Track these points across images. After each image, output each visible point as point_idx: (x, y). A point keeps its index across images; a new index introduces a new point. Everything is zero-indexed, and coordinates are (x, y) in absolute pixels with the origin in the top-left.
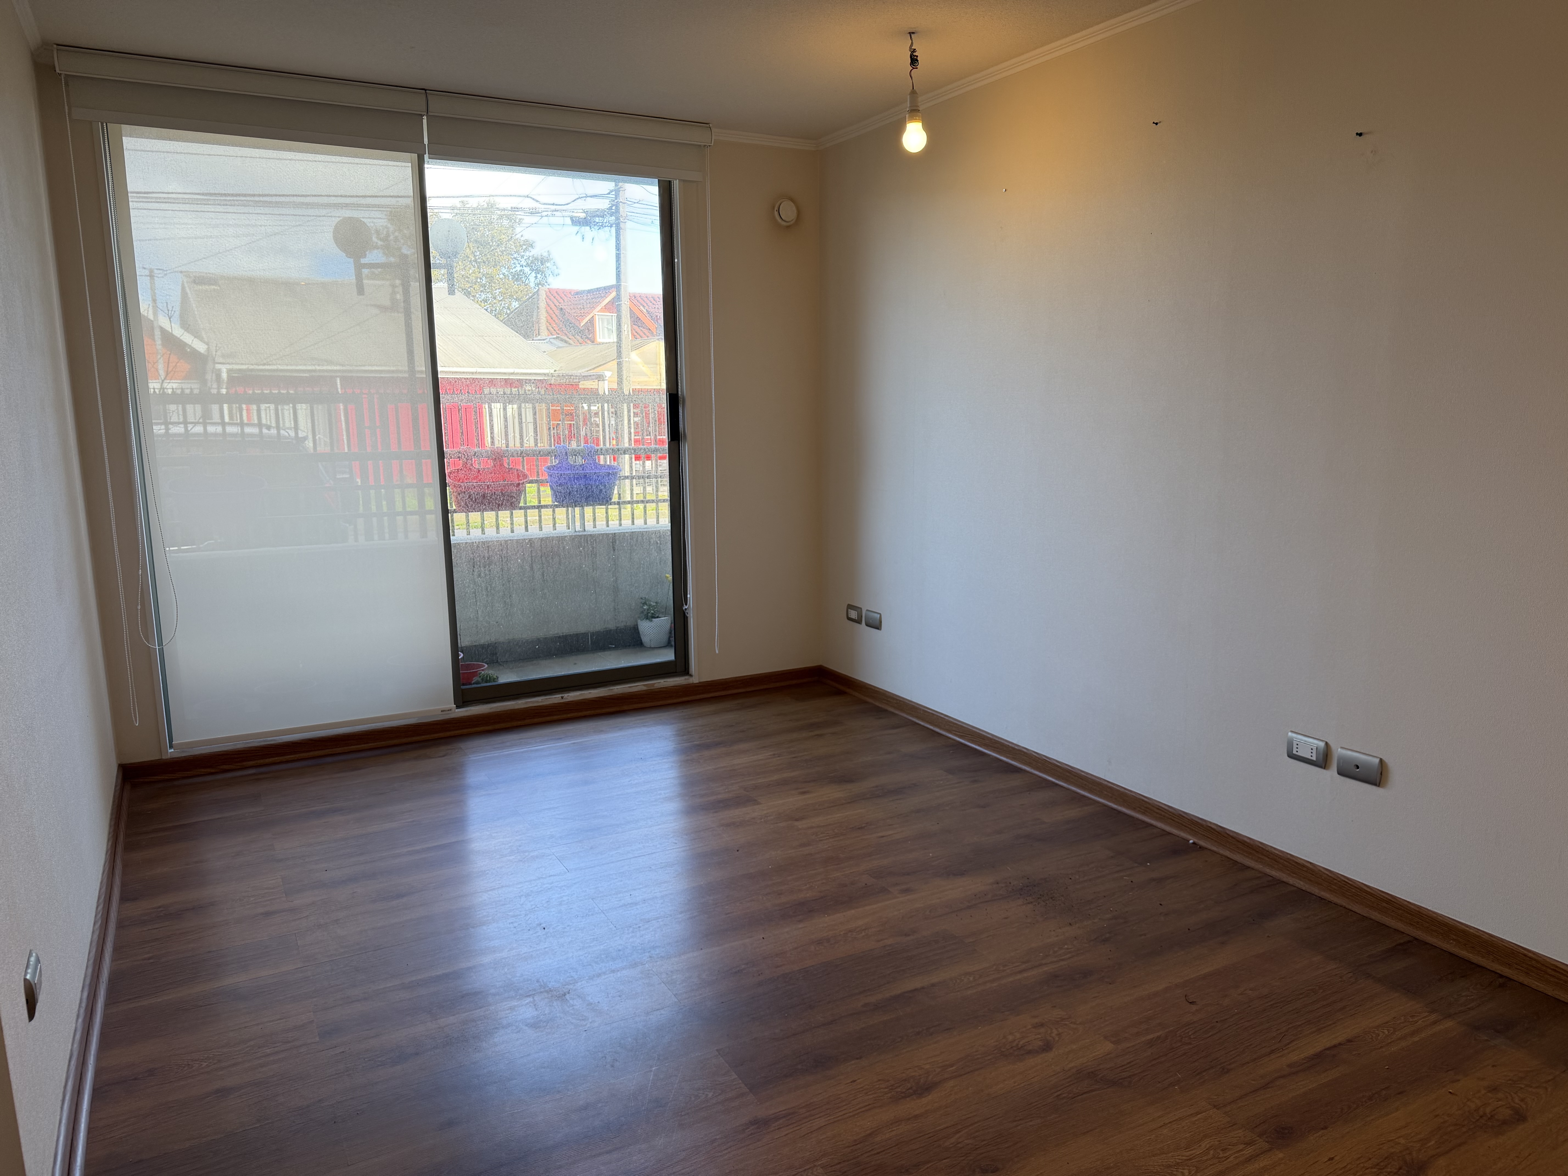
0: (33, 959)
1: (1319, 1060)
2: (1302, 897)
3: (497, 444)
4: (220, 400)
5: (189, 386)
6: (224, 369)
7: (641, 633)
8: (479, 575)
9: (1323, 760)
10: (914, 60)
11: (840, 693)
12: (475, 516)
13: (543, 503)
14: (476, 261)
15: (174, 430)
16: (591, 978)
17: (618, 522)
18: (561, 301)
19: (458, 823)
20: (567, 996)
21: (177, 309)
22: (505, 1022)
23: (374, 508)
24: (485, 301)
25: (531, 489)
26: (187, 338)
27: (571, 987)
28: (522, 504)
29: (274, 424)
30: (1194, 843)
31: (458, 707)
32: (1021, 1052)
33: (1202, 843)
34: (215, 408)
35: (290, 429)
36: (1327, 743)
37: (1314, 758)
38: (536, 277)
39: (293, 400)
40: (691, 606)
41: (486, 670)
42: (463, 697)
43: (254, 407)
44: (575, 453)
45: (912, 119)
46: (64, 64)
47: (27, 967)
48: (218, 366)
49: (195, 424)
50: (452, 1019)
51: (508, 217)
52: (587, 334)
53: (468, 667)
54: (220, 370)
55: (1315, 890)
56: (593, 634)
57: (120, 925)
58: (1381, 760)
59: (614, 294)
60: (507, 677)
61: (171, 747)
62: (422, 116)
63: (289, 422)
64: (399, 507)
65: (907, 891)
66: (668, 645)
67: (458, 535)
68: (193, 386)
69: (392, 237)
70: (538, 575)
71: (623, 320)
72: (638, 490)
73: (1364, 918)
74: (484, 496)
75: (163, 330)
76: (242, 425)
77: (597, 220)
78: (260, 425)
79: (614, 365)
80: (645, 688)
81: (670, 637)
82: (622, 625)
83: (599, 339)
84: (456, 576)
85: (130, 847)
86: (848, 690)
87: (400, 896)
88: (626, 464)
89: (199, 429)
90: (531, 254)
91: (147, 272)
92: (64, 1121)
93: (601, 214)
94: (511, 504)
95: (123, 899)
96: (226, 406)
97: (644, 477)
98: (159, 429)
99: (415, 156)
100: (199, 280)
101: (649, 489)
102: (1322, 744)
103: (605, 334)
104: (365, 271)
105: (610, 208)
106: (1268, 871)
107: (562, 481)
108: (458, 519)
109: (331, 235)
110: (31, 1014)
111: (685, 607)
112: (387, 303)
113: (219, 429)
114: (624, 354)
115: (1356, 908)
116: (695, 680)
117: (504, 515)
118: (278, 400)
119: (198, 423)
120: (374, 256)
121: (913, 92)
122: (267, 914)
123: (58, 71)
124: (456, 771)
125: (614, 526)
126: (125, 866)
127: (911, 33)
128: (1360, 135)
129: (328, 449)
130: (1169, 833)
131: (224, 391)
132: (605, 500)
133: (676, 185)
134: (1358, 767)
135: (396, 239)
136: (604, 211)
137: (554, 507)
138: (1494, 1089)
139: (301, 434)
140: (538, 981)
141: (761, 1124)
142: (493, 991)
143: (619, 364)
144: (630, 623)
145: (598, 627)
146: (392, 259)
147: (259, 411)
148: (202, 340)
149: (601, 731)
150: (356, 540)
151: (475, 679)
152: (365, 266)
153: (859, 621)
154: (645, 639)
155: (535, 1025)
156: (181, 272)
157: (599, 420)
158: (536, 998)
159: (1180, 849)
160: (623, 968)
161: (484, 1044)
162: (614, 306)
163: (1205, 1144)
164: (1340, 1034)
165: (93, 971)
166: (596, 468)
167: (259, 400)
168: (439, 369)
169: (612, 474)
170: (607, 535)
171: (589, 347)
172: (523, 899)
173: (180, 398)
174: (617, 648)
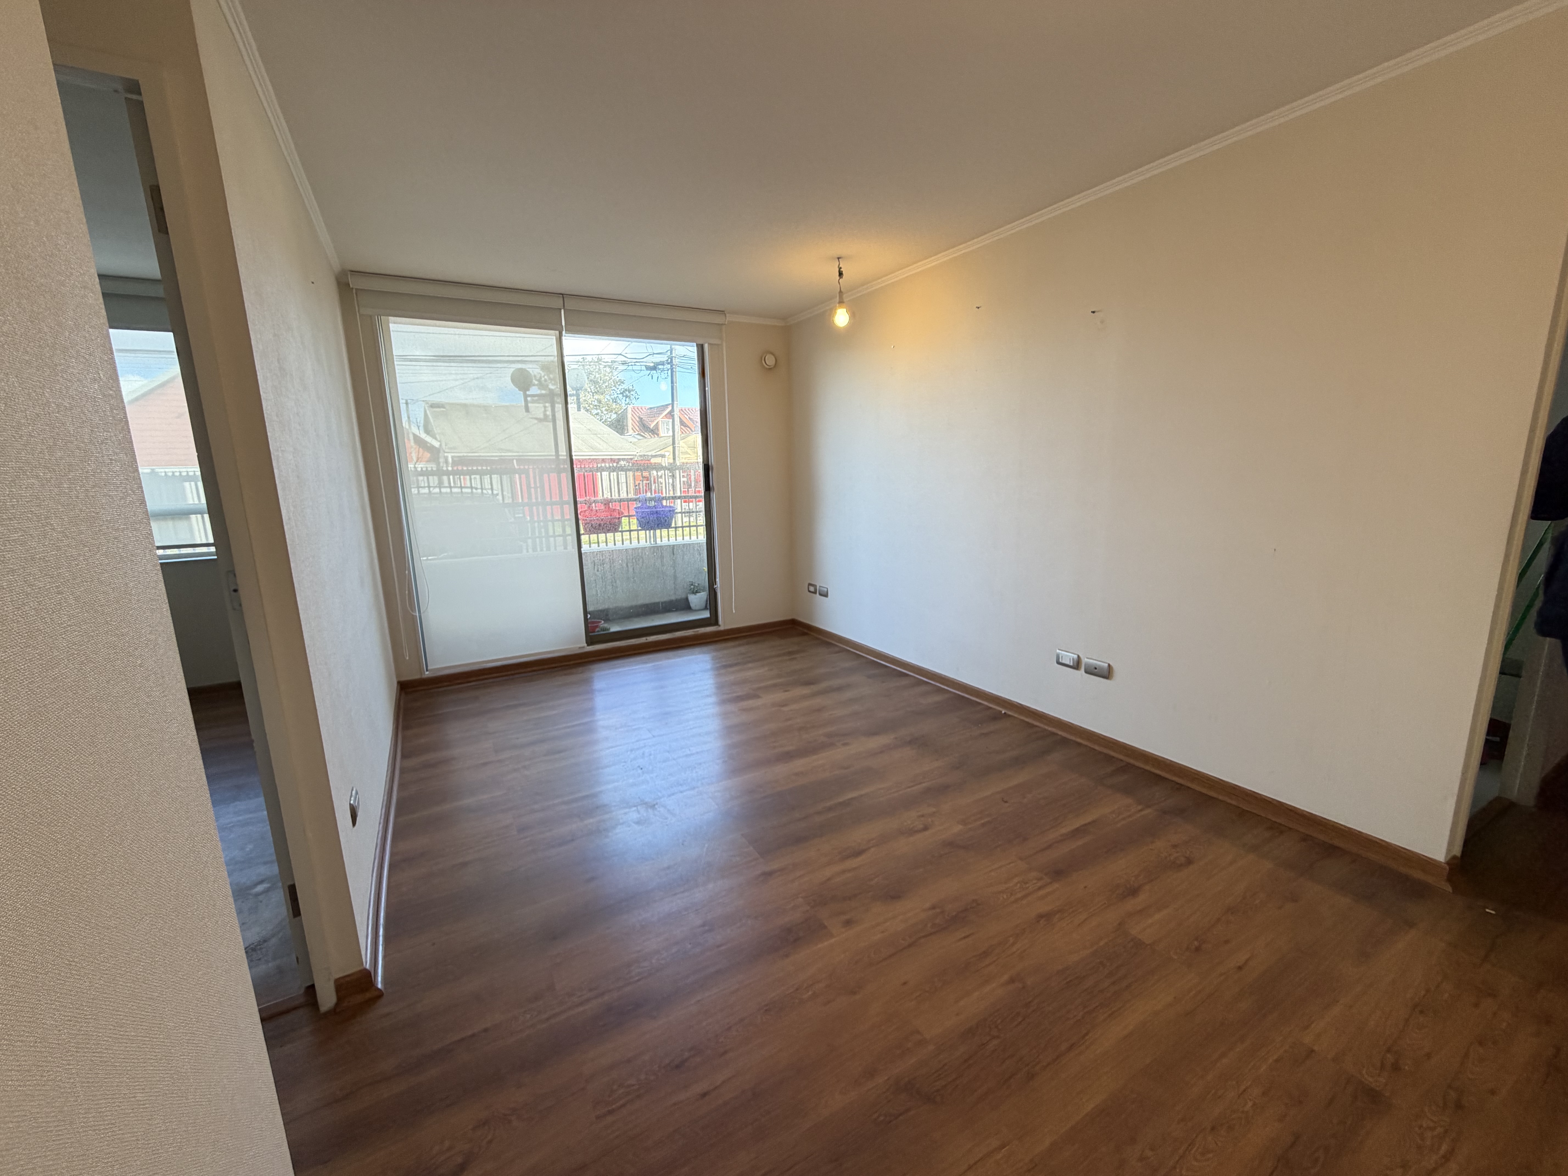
0: (354, 792)
1: (1077, 833)
2: (1064, 742)
3: (605, 496)
4: (448, 473)
5: (431, 466)
6: (450, 456)
7: (690, 601)
8: (598, 571)
9: (1077, 665)
10: (841, 274)
11: (804, 634)
12: (594, 537)
13: (631, 529)
14: (591, 392)
15: (422, 491)
16: (669, 796)
17: (674, 538)
18: (640, 413)
19: (591, 711)
20: (656, 806)
21: (422, 422)
22: (621, 821)
23: (537, 534)
24: (597, 414)
25: (625, 520)
26: (428, 439)
27: (658, 801)
28: (620, 529)
29: (479, 486)
30: (1005, 713)
31: (588, 645)
32: (912, 832)
33: (1010, 713)
34: (445, 478)
35: (488, 489)
36: (1078, 656)
37: (1071, 664)
38: (626, 400)
39: (491, 473)
40: (718, 586)
41: (603, 624)
42: (590, 641)
43: (468, 477)
44: (651, 499)
45: (840, 307)
46: (355, 283)
47: (351, 797)
48: (446, 454)
49: (435, 487)
50: (591, 820)
51: (610, 367)
52: (654, 432)
53: (593, 623)
54: (447, 457)
55: (1073, 738)
56: (662, 603)
57: (402, 771)
58: (1109, 665)
59: (670, 408)
60: (615, 628)
61: (427, 670)
62: (561, 309)
63: (488, 486)
64: (551, 533)
65: (845, 744)
66: (706, 608)
67: (585, 548)
68: (432, 466)
69: (543, 379)
70: (631, 570)
71: (676, 423)
72: (686, 519)
73: (1100, 753)
74: (600, 525)
75: (414, 435)
76: (461, 487)
77: (660, 367)
78: (471, 487)
79: (671, 448)
80: (693, 633)
81: (706, 604)
82: (679, 597)
83: (662, 434)
84: (585, 571)
85: (406, 728)
86: (809, 632)
87: (560, 752)
88: (678, 505)
89: (437, 490)
90: (623, 387)
91: (404, 401)
92: (374, 883)
93: (662, 364)
94: (615, 529)
95: (404, 757)
96: (451, 477)
97: (689, 513)
98: (414, 491)
99: (557, 332)
100: (432, 406)
101: (692, 519)
102: (1076, 656)
103: (665, 431)
104: (529, 399)
105: (667, 360)
106: (1046, 727)
107: (644, 515)
108: (584, 538)
109: (510, 378)
110: (354, 823)
111: (715, 586)
112: (542, 416)
113: (448, 490)
114: (677, 442)
115: (1097, 747)
116: (722, 628)
117: (610, 535)
118: (482, 474)
119: (436, 487)
120: (534, 390)
121: (841, 292)
122: (485, 764)
123: (351, 286)
124: (588, 681)
125: (672, 541)
126: (404, 738)
127: (839, 258)
128: (1093, 312)
129: (510, 501)
130: (991, 708)
131: (450, 469)
132: (668, 526)
133: (706, 346)
134: (1096, 668)
135: (545, 380)
136: (663, 362)
137: (638, 530)
138: (1175, 846)
139: (495, 492)
140: (639, 798)
141: (768, 875)
142: (614, 804)
143: (674, 448)
144: (684, 596)
145: (666, 599)
146: (543, 392)
147: (471, 479)
148: (436, 439)
149: (669, 658)
150: (528, 552)
151: (597, 629)
152: (530, 396)
153: (815, 593)
154: (692, 605)
155: (638, 823)
156: (423, 401)
157: (662, 480)
158: (639, 807)
159: (997, 717)
160: (687, 790)
161: (610, 834)
162: (671, 415)
163: (1016, 880)
164: (1089, 818)
165: (388, 798)
166: (663, 507)
167: (470, 473)
168: (573, 454)
169: (672, 511)
170: (670, 546)
171: (656, 439)
172: (629, 753)
173: (425, 473)
174: (677, 610)
